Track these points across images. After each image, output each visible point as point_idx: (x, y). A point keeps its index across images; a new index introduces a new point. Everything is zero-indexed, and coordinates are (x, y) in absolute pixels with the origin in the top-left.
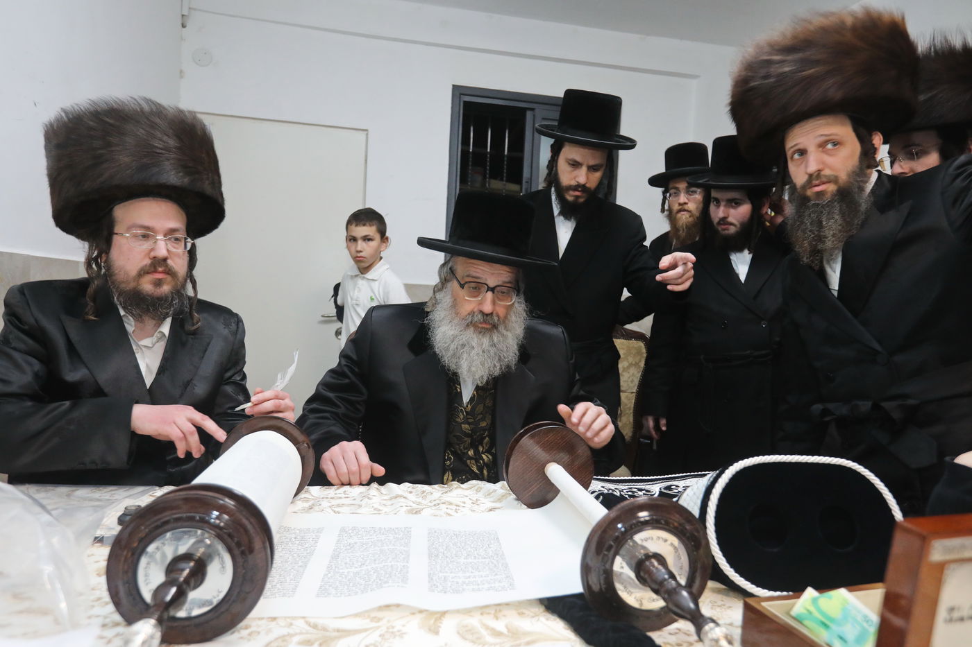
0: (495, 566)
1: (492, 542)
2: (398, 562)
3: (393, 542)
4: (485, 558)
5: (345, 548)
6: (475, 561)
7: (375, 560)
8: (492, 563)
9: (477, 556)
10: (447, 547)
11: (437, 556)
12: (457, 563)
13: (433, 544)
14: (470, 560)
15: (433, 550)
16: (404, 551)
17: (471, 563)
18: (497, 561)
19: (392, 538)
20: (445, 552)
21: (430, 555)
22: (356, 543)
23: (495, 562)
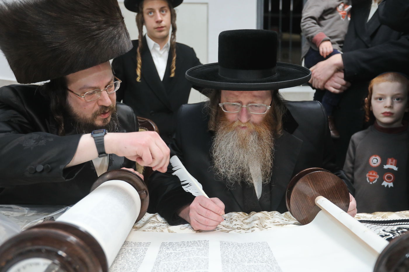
0: (271, 268)
1: (265, 250)
2: (200, 269)
3: (196, 253)
4: (262, 262)
5: (164, 257)
6: (256, 264)
7: (184, 267)
8: (268, 266)
9: (256, 261)
10: (234, 255)
11: (228, 261)
12: (243, 265)
13: (224, 253)
14: (251, 264)
15: (225, 257)
16: (205, 259)
17: (253, 266)
18: (272, 265)
19: (196, 249)
20: (234, 259)
21: (223, 261)
22: (171, 253)
23: (270, 266)
